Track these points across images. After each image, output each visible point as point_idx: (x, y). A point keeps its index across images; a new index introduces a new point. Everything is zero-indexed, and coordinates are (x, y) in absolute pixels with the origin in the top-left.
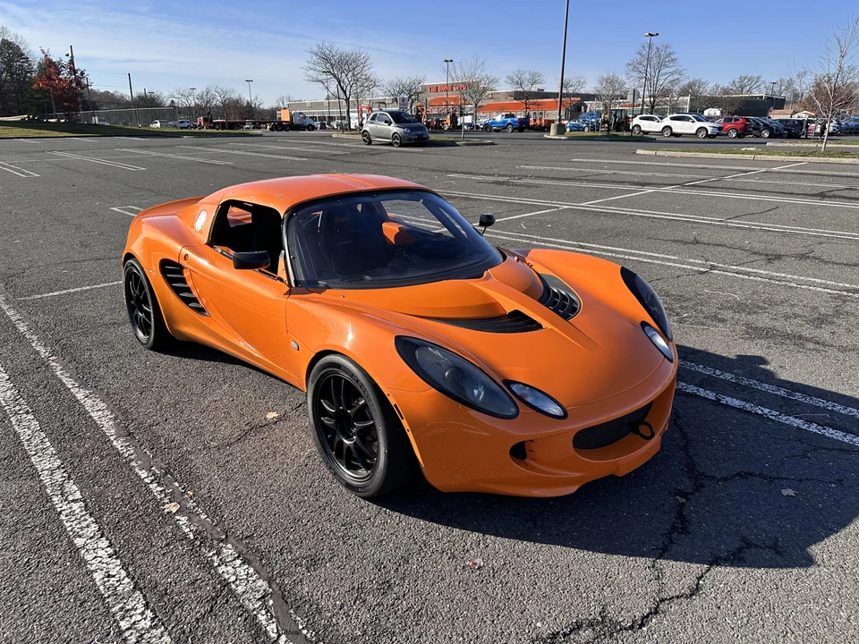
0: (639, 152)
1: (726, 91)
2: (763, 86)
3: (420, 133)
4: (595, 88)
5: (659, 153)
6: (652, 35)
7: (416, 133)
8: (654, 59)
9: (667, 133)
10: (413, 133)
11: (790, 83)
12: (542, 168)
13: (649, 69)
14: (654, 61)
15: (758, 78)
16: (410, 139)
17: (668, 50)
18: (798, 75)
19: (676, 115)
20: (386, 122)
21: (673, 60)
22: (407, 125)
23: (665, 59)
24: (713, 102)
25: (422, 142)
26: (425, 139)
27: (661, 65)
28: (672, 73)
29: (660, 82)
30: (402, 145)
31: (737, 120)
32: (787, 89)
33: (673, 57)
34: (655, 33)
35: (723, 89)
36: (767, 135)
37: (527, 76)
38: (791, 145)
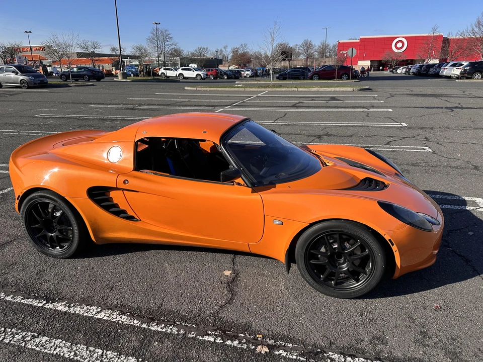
0: (186, 88)
1: (193, 54)
2: (210, 52)
3: (41, 79)
4: (131, 52)
5: (198, 89)
6: (157, 24)
7: (39, 79)
8: (160, 37)
9: (181, 77)
10: (37, 79)
11: (221, 51)
12: (145, 99)
13: (158, 42)
14: (161, 38)
15: (207, 48)
16: (35, 84)
17: (167, 32)
18: (224, 47)
19: (184, 67)
20: (13, 72)
21: (171, 38)
22: (31, 74)
23: (166, 38)
24: (193, 61)
25: (44, 85)
26: (46, 83)
27: (165, 40)
28: (172, 45)
29: (166, 50)
30: (29, 88)
31: (212, 70)
32: (220, 54)
33: (170, 36)
34: (158, 23)
35: (192, 54)
36: (226, 78)
37: (89, 43)
38: (247, 83)
